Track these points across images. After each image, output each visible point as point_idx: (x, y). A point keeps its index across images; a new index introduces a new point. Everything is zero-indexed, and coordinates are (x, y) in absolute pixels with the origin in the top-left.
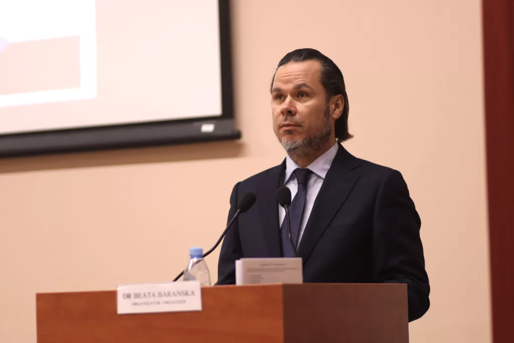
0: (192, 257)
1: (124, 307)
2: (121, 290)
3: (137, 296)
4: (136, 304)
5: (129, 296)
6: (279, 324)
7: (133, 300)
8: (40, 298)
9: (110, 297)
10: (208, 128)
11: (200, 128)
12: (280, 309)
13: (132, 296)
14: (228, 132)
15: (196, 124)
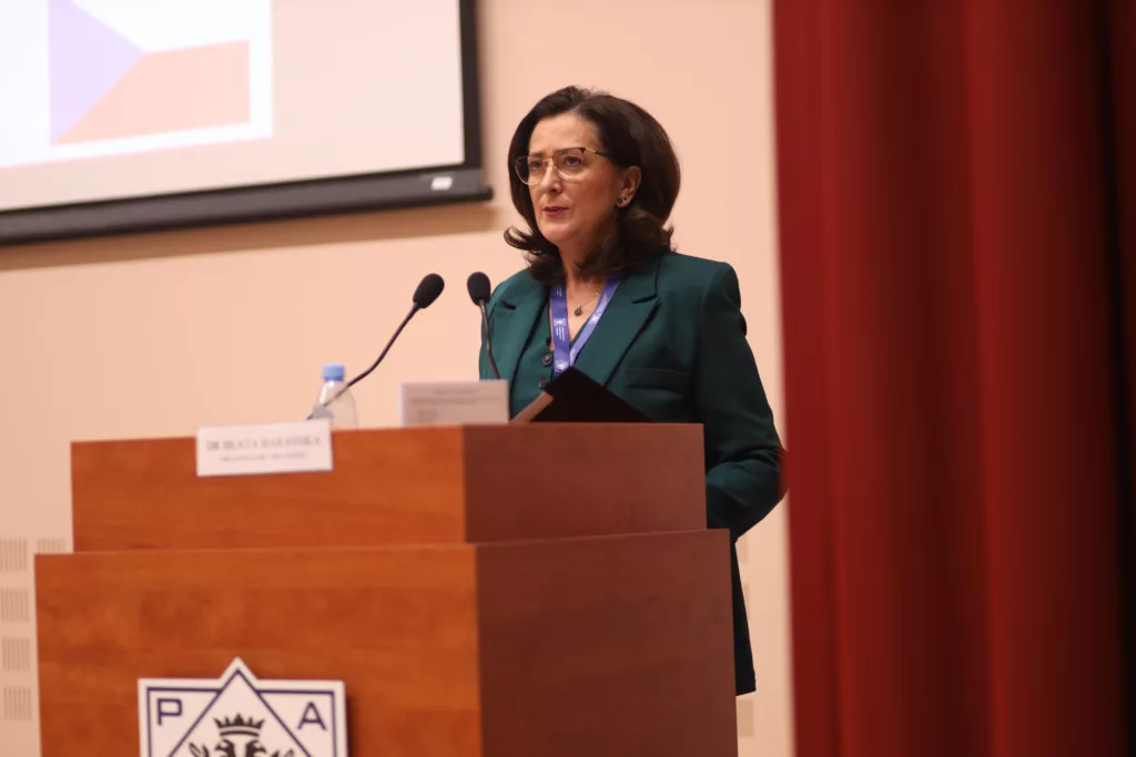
0: (327, 379)
1: (208, 464)
2: (203, 437)
3: (229, 445)
4: (226, 459)
5: (215, 446)
6: (457, 493)
7: (222, 452)
8: (78, 449)
9: (186, 446)
10: (442, 183)
11: (430, 183)
12: (457, 467)
13: (221, 445)
14: (472, 189)
15: (425, 177)
